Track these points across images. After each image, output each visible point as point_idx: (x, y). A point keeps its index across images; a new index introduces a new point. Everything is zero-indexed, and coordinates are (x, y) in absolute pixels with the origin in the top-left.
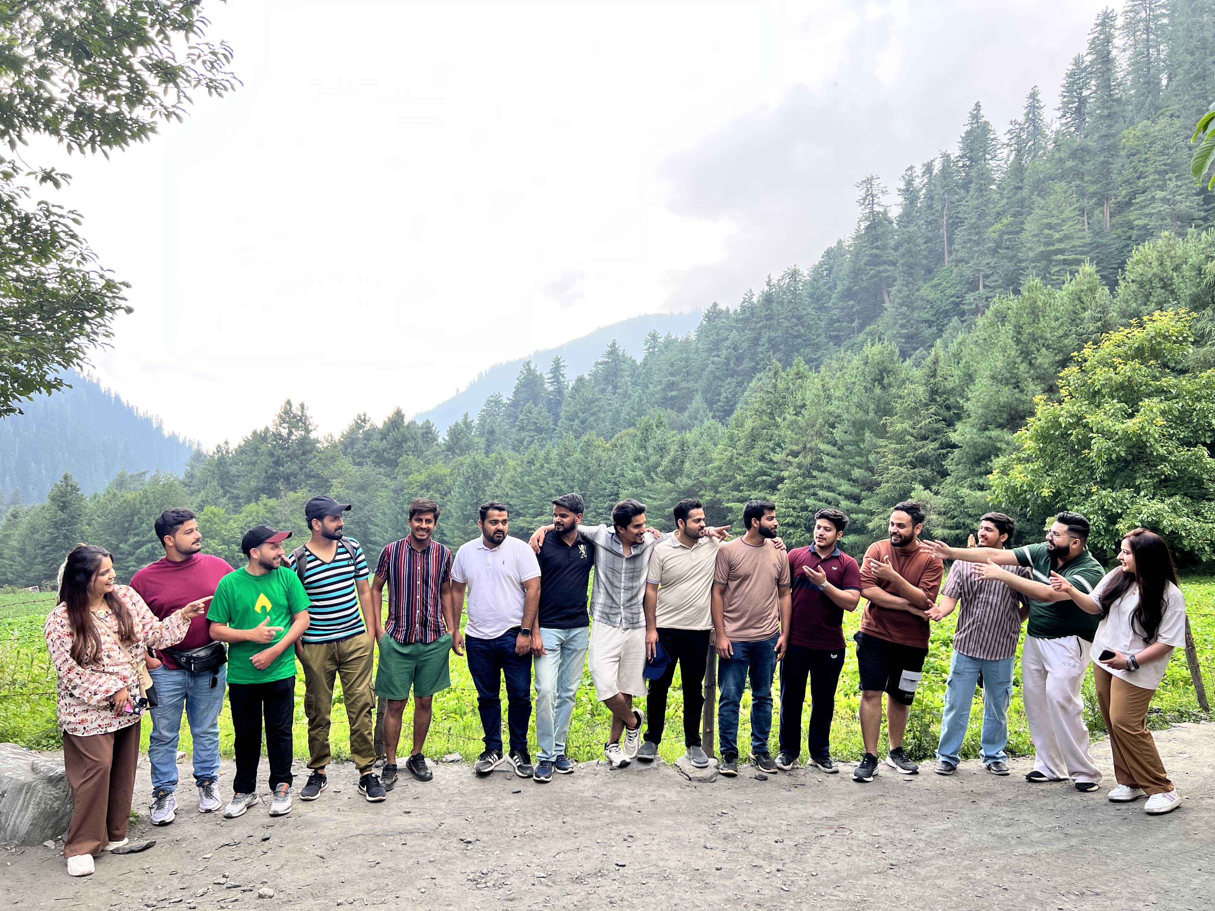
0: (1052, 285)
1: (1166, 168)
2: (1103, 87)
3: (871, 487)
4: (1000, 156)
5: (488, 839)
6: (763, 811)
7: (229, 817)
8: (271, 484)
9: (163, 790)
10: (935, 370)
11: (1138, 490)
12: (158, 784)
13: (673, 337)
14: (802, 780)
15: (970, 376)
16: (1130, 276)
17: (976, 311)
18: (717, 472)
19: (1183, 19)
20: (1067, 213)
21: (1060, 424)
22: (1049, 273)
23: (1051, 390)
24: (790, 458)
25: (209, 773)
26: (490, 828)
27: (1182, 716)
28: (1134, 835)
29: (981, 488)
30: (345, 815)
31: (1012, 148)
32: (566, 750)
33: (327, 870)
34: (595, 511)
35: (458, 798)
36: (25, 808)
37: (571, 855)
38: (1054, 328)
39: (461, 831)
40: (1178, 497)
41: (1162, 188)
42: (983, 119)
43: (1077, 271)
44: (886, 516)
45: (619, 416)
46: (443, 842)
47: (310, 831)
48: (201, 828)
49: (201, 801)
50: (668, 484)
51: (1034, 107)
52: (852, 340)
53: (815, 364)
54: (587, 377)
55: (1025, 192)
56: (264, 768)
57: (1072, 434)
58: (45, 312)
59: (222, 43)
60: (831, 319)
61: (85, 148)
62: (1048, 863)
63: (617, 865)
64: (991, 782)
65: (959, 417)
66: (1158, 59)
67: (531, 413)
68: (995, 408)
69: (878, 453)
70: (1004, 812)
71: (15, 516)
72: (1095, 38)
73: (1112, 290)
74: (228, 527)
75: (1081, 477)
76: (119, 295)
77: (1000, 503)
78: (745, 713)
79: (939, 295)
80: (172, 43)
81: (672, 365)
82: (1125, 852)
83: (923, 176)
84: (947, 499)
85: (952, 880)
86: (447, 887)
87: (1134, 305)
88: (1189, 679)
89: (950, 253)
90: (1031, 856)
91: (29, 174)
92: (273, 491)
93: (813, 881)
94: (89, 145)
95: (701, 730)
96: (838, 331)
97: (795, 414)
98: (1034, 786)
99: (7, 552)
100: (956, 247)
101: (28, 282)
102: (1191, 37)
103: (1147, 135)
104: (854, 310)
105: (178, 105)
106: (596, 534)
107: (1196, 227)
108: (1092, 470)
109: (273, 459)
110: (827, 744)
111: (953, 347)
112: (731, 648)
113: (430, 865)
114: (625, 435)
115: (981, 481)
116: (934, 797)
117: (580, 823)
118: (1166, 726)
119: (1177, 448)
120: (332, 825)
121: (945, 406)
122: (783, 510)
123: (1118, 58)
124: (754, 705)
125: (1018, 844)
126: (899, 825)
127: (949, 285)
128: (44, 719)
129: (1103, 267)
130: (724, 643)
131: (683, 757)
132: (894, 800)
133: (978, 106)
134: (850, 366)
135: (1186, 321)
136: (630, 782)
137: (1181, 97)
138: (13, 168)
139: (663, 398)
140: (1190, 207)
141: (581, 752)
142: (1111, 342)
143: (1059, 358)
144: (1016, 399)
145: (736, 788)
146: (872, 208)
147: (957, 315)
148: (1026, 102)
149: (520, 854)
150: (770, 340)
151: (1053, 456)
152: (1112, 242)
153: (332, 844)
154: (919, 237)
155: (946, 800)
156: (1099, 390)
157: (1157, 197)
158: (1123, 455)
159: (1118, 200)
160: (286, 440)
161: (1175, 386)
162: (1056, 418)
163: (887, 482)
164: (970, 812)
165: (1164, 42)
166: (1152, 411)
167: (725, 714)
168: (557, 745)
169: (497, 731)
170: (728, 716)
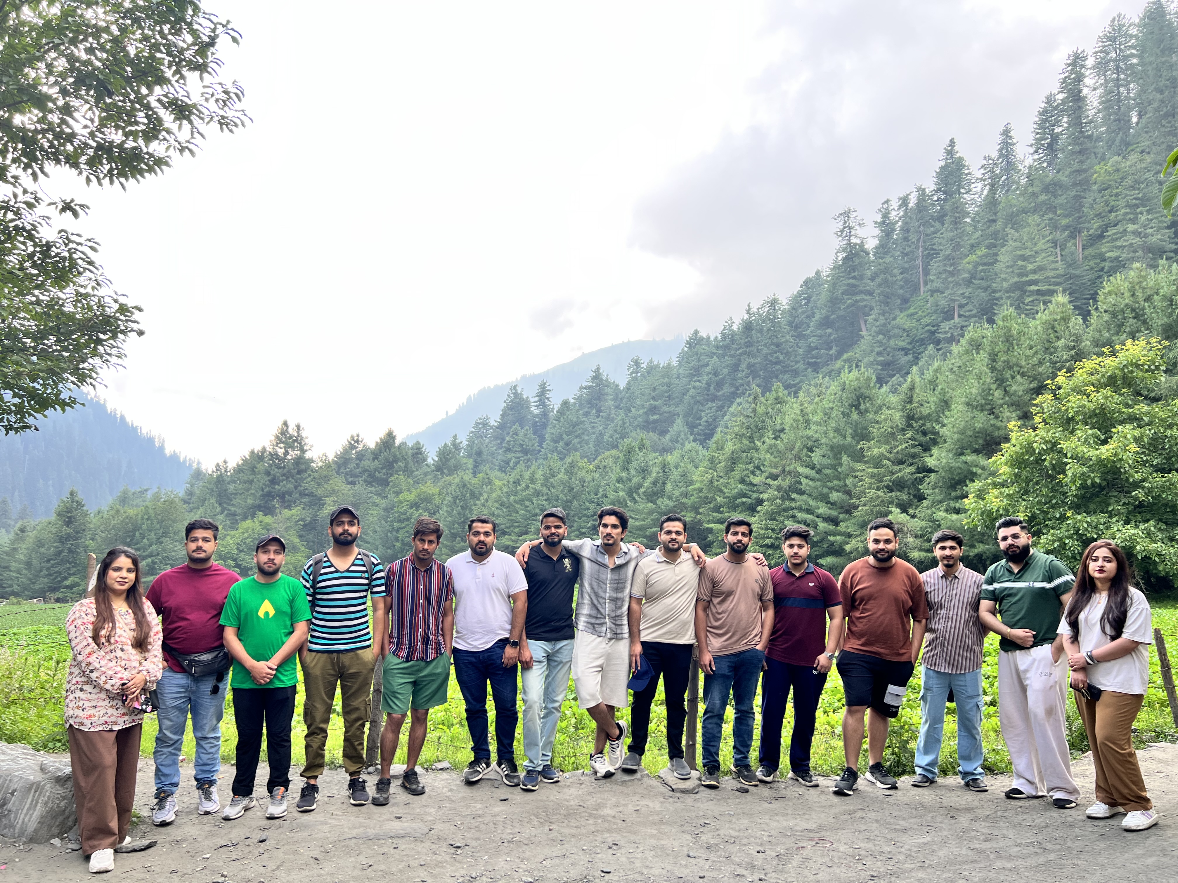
0: (1026, 315)
1: (1137, 202)
2: (1075, 124)
3: (849, 510)
4: (974, 190)
5: (476, 844)
6: (745, 822)
7: (227, 819)
8: (267, 502)
9: (164, 792)
10: (912, 397)
11: (1111, 515)
12: (160, 785)
13: (655, 363)
14: (783, 792)
15: (946, 402)
16: (1102, 307)
17: (952, 340)
18: (698, 494)
19: (1152, 59)
20: (1041, 245)
21: (1034, 450)
22: (1023, 303)
23: (1026, 417)
24: (769, 481)
25: (209, 776)
26: (479, 834)
27: (1158, 736)
28: (1112, 851)
29: (957, 511)
30: (339, 819)
31: (986, 183)
32: (552, 760)
33: (322, 872)
34: (578, 530)
35: (448, 805)
36: (33, 806)
37: (557, 861)
38: (1028, 356)
39: (451, 836)
40: (1152, 522)
41: (1133, 221)
42: (958, 155)
43: (1050, 302)
45: (603, 438)
46: (434, 846)
47: (305, 834)
48: (200, 830)
49: (201, 803)
50: (650, 505)
51: (1008, 143)
52: (830, 367)
53: (794, 390)
54: (572, 401)
55: (999, 225)
57: (1045, 459)
58: (62, 334)
59: (234, 82)
60: (809, 346)
61: (102, 181)
62: (1027, 877)
63: (602, 871)
64: (969, 797)
65: (935, 442)
66: (1128, 98)
67: (517, 435)
68: (970, 433)
69: (856, 477)
70: (983, 827)
71: (22, 530)
72: (1066, 77)
73: (1085, 320)
74: (224, 543)
75: (1054, 501)
76: (131, 319)
77: (976, 526)
79: (915, 324)
80: (187, 83)
81: (654, 389)
82: (1103, 866)
83: (898, 209)
84: (923, 522)
87: (1107, 335)
88: (1166, 701)
89: (926, 283)
90: (1010, 870)
91: (50, 204)
92: (269, 508)
94: (107, 179)
95: (684, 742)
96: (816, 358)
97: (774, 438)
98: (1013, 802)
99: (14, 565)
100: (932, 277)
101: (47, 306)
102: (1160, 76)
103: (1118, 170)
104: (832, 337)
105: (192, 141)
107: (1167, 259)
108: (1066, 495)
109: (269, 478)
110: (808, 759)
111: (929, 374)
112: (713, 663)
113: (421, 868)
114: (608, 457)
115: (957, 505)
116: (914, 812)
117: (566, 831)
118: (1142, 746)
119: (1151, 474)
120: (326, 828)
121: (921, 431)
122: (763, 532)
123: (1089, 97)
124: (736, 718)
125: (997, 857)
126: (879, 838)
127: (924, 314)
128: (51, 724)
129: (1077, 298)
130: (707, 658)
131: (665, 769)
132: (873, 814)
133: (952, 143)
134: (828, 392)
135: (1158, 349)
136: (614, 792)
137: (1150, 134)
138: (34, 199)
139: (645, 422)
140: (1161, 240)
141: (566, 762)
142: (1084, 370)
143: (1034, 385)
144: (992, 425)
145: (718, 800)
146: (849, 240)
147: (932, 343)
148: (999, 138)
149: (508, 859)
150: (750, 366)
151: (1028, 481)
152: (1084, 274)
153: (326, 847)
154: (895, 268)
155: (925, 815)
156: (1073, 417)
157: (1128, 230)
158: (1098, 481)
159: (1090, 233)
160: (282, 460)
161: (1146, 414)
162: (1030, 444)
163: (865, 505)
164: (950, 827)
165: (1134, 81)
166: (1125, 437)
167: (709, 726)
168: (543, 755)
169: (486, 742)
170: (712, 728)
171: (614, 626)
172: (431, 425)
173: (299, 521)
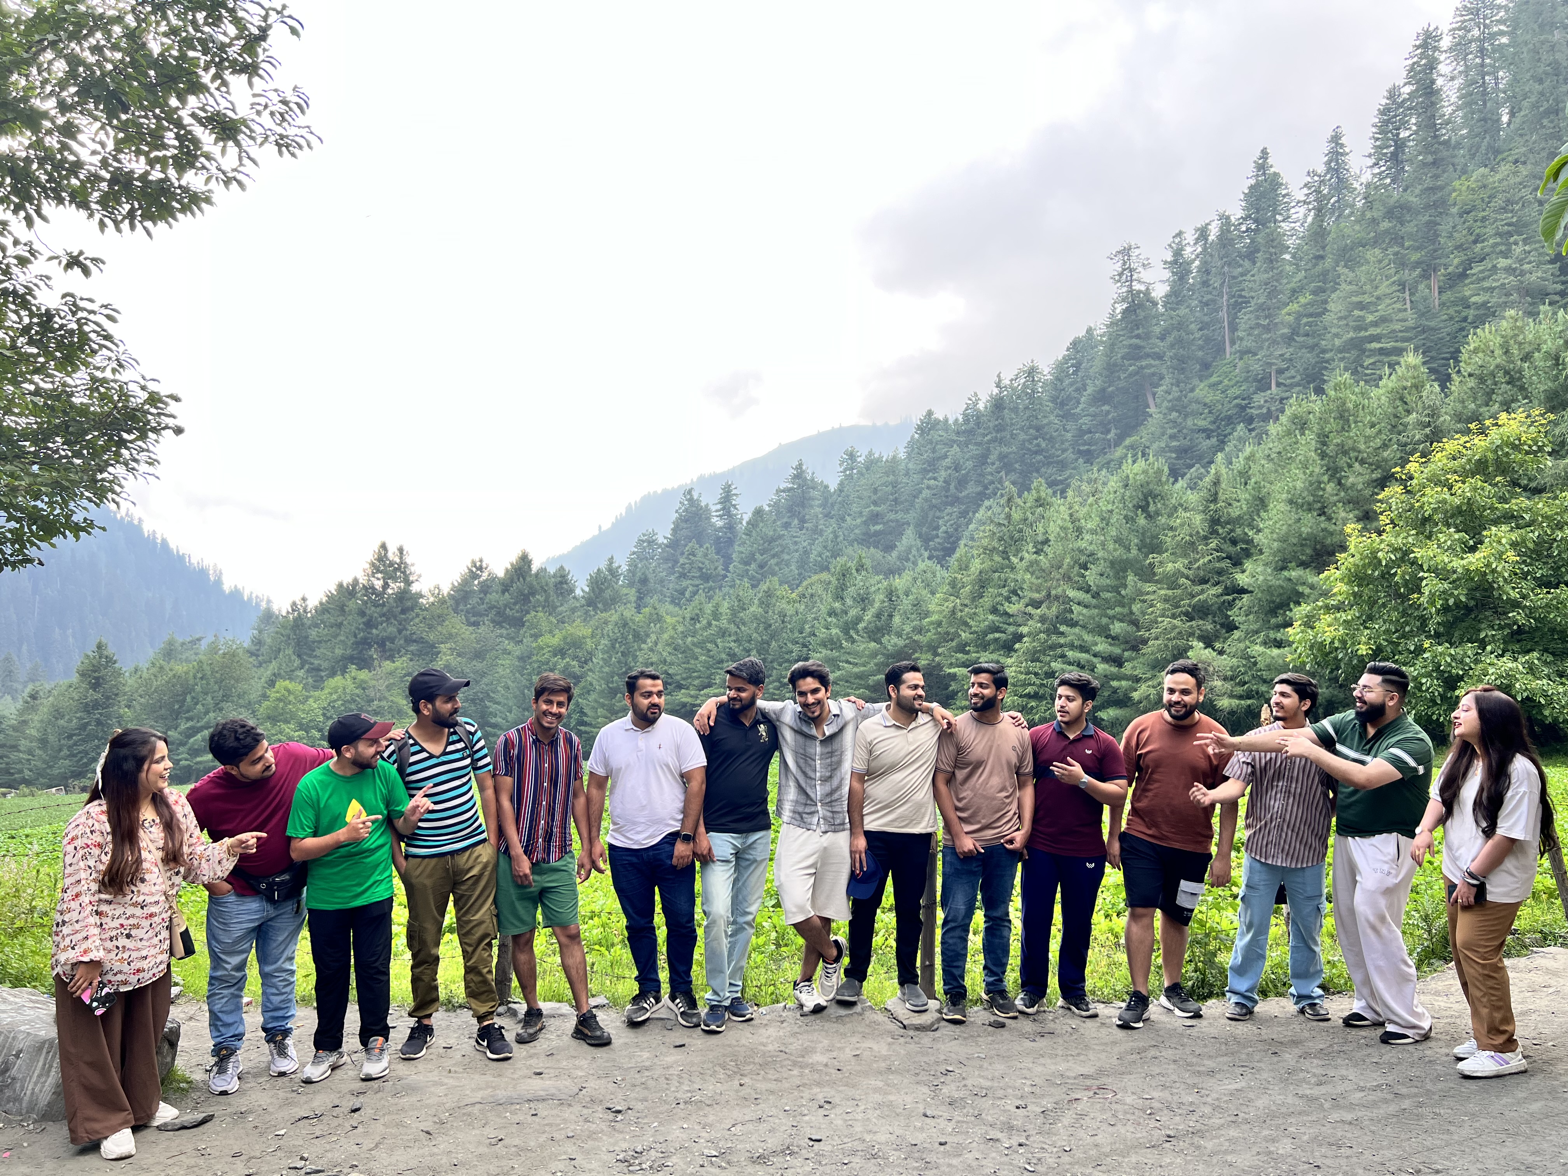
0: (1366, 381)
1: (1510, 228)
2: (1426, 126)
3: (1136, 645)
4: (1294, 216)
5: (642, 1107)
6: (1000, 1067)
7: (308, 1082)
8: (361, 651)
9: (225, 1048)
10: (1216, 493)
11: (1483, 644)
12: (219, 1039)
13: (876, 456)
14: (1050, 1026)
15: (1262, 500)
16: (1466, 369)
17: (1268, 417)
18: (936, 628)
19: (1528, 37)
20: (1383, 289)
21: (1380, 561)
22: (1362, 367)
23: (1367, 517)
24: (1030, 609)
25: (283, 1023)
26: (646, 1093)
27: (1546, 938)
28: (1485, 1095)
29: (1279, 644)
30: (458, 1078)
31: (1311, 207)
32: (743, 991)
33: (435, 1150)
34: (779, 681)
36: (46, 1071)
37: (750, 1127)
38: (1369, 437)
39: (608, 1097)
40: (1535, 654)
41: (1506, 255)
42: (1272, 170)
43: (1399, 363)
44: (1155, 682)
45: (808, 557)
46: (585, 1111)
47: (414, 1099)
48: (272, 1097)
49: (273, 1061)
50: (873, 644)
51: (1338, 153)
52: (1108, 456)
53: (1060, 488)
54: (767, 509)
55: (1328, 263)
56: (352, 1018)
57: (1395, 574)
58: (71, 434)
59: (295, 89)
60: (1080, 429)
61: (122, 226)
62: (1373, 1132)
63: (811, 1139)
64: (1304, 1028)
65: (1248, 554)
66: (1496, 89)
67: (694, 556)
68: (1294, 541)
69: (1144, 601)
70: (1314, 1066)
71: (34, 697)
72: (1414, 63)
73: (1443, 387)
74: (306, 707)
75: (1407, 629)
76: (165, 411)
77: (1304, 664)
78: (975, 941)
79: (1219, 396)
80: (231, 90)
81: (875, 491)
82: (1473, 1115)
83: (1195, 244)
84: (1234, 660)
85: (1248, 1156)
86: (590, 1170)
87: (1473, 406)
88: (1555, 890)
89: (1233, 343)
90: (1350, 1123)
91: (51, 259)
92: (364, 660)
93: (1066, 1158)
94: (127, 222)
95: (918, 963)
96: (1089, 444)
97: (1035, 553)
98: (1354, 1032)
99: (24, 744)
100: (1240, 334)
101: (50, 397)
102: (1539, 60)
103: (1485, 186)
104: (1110, 417)
105: (240, 169)
106: (781, 711)
107: (1550, 304)
108: (1424, 621)
109: (364, 620)
110: (1083, 980)
111: (1239, 463)
113: (568, 1141)
114: (816, 582)
115: (1279, 636)
116: (1223, 1047)
117: (762, 1086)
118: (1524, 952)
119: (1533, 590)
120: (441, 1090)
121: (1230, 540)
122: (1023, 677)
123: (1445, 89)
124: (986, 928)
125: (1333, 1107)
126: (1178, 1085)
127: (1232, 383)
129: (1432, 358)
131: (894, 999)
132: (1170, 1052)
133: (1264, 154)
134: (1106, 490)
135: (1541, 425)
136: (827, 1032)
137: (1527, 138)
138: (29, 252)
139: (864, 534)
140: (1543, 279)
141: (763, 993)
142: (1444, 453)
143: (1376, 475)
144: (1323, 530)
145: (965, 1038)
146: (1131, 286)
147: (1243, 421)
148: (1326, 148)
149: (685, 1126)
150: (1002, 457)
151: (1372, 603)
152: (1441, 325)
153: (441, 1116)
154: (1192, 323)
155: (1239, 1051)
156: (1430, 516)
157: (1499, 266)
158: (1464, 599)
159: (1450, 269)
160: (380, 595)
161: (1528, 510)
162: (1374, 553)
163: (1157, 639)
164: (1271, 1067)
165: (1503, 68)
166: (1499, 542)
167: (951, 941)
168: (730, 984)
169: (654, 968)
170: (955, 944)
171: (829, 814)
172: (578, 544)
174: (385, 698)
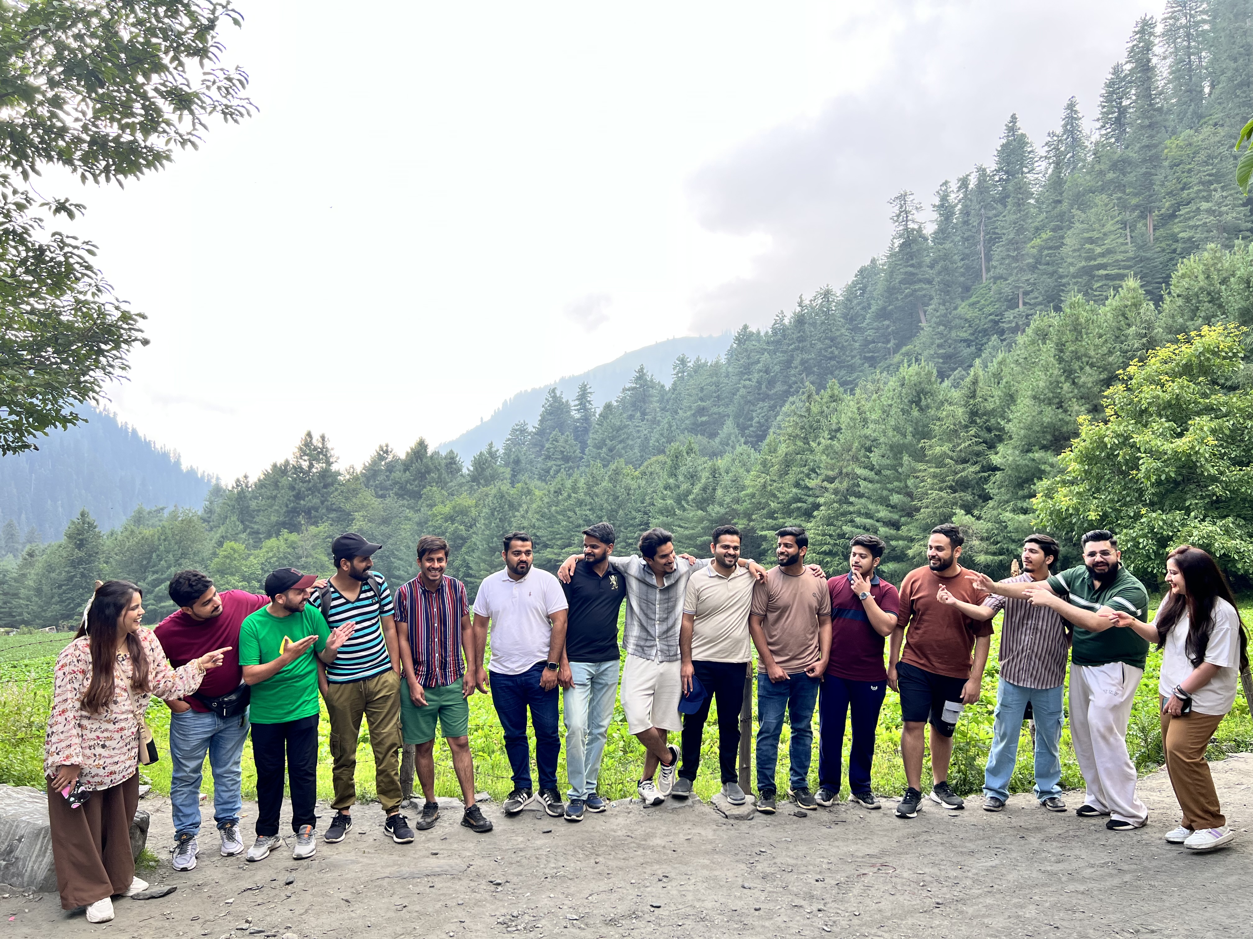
0: (1095, 301)
1: (1211, 178)
2: (1143, 96)
3: (910, 512)
4: (1038, 169)
5: (518, 880)
6: (803, 849)
7: (251, 861)
8: (291, 519)
9: (185, 834)
10: (975, 391)
11: (1188, 511)
12: (181, 827)
13: (703, 361)
14: (843, 816)
15: (1011, 396)
16: (1175, 291)
17: (1016, 330)
18: (750, 499)
19: (1225, 24)
20: (1109, 227)
21: (1106, 445)
22: (1092, 289)
23: (1096, 410)
24: (825, 484)
25: (232, 814)
26: (520, 870)
27: (1239, 745)
28: (1190, 871)
29: (1025, 511)
30: (370, 858)
31: (1051, 161)
32: (597, 788)
33: (353, 915)
34: (625, 541)
36: (42, 852)
37: (604, 896)
38: (1097, 345)
39: (491, 873)
40: (1230, 519)
41: (1207, 199)
42: (1020, 132)
43: (1121, 286)
45: (648, 443)
46: (472, 884)
47: (335, 874)
48: (223, 873)
49: (223, 844)
50: (700, 512)
51: (1073, 118)
52: (888, 362)
53: (850, 386)
54: (615, 404)
55: (1065, 206)
56: (287, 810)
57: (1118, 455)
58: (60, 345)
59: (237, 68)
60: (866, 340)
61: (99, 178)
62: (1101, 900)
63: (652, 906)
64: (1045, 818)
65: (1000, 439)
66: (1200, 67)
67: (557, 441)
68: (1038, 429)
69: (917, 477)
70: (1054, 847)
71: (31, 555)
72: (1134, 46)
73: (1157, 305)
74: (248, 563)
75: (1128, 499)
76: (135, 327)
77: (1045, 527)
78: (784, 748)
79: (977, 313)
80: (186, 70)
81: (702, 389)
82: (1181, 887)
83: (958, 191)
84: (989, 524)
85: (1001, 919)
86: (477, 931)
87: (1181, 320)
88: (1246, 707)
89: (988, 270)
90: (1083, 893)
91: (43, 205)
92: (295, 526)
93: (856, 921)
94: (103, 175)
95: (737, 766)
96: (873, 352)
97: (830, 439)
98: (1085, 820)
99: (23, 592)
100: (994, 263)
101: (43, 315)
102: (1234, 43)
103: (1190, 144)
104: (890, 330)
105: (194, 132)
106: (628, 564)
107: (1243, 239)
108: (1141, 492)
109: (294, 493)
110: (869, 779)
111: (993, 367)
113: (459, 907)
114: (654, 462)
115: (1025, 505)
116: (981, 833)
117: (613, 864)
118: (1222, 756)
119: (1228, 468)
120: (357, 867)
121: (986, 428)
122: (820, 538)
123: (1159, 66)
124: (793, 738)
125: (1069, 880)
126: (945, 862)
127: (987, 303)
129: (1148, 282)
131: (718, 794)
132: (939, 836)
133: (1014, 118)
134: (886, 388)
135: (1236, 335)
136: (664, 820)
137: (1224, 105)
138: (26, 199)
139: (693, 424)
140: (1237, 219)
141: (613, 790)
142: (1157, 358)
143: (1103, 376)
144: (1060, 420)
145: (775, 826)
146: (906, 225)
147: (996, 333)
148: (1063, 113)
149: (552, 895)
150: (803, 362)
151: (1100, 478)
152: (1155, 256)
153: (358, 888)
154: (955, 254)
155: (994, 836)
156: (1146, 409)
157: (1202, 208)
158: (1173, 475)
159: (1163, 211)
160: (307, 473)
161: (1225, 404)
162: (1101, 438)
163: (927, 507)
164: (1019, 848)
165: (1205, 49)
166: (1202, 429)
167: (764, 748)
168: (587, 783)
169: (526, 770)
170: (767, 750)
171: (666, 648)
172: (465, 432)
173: (327, 538)
174: (311, 555)
